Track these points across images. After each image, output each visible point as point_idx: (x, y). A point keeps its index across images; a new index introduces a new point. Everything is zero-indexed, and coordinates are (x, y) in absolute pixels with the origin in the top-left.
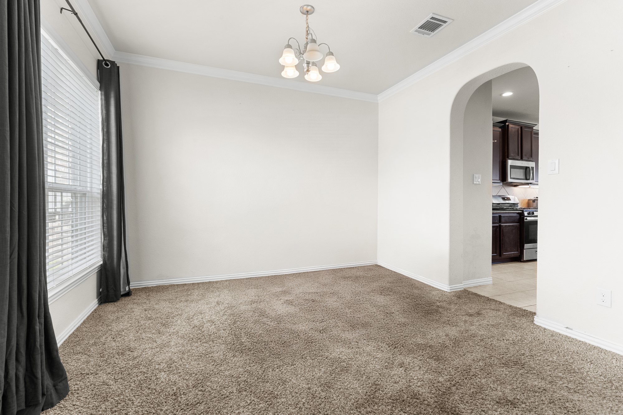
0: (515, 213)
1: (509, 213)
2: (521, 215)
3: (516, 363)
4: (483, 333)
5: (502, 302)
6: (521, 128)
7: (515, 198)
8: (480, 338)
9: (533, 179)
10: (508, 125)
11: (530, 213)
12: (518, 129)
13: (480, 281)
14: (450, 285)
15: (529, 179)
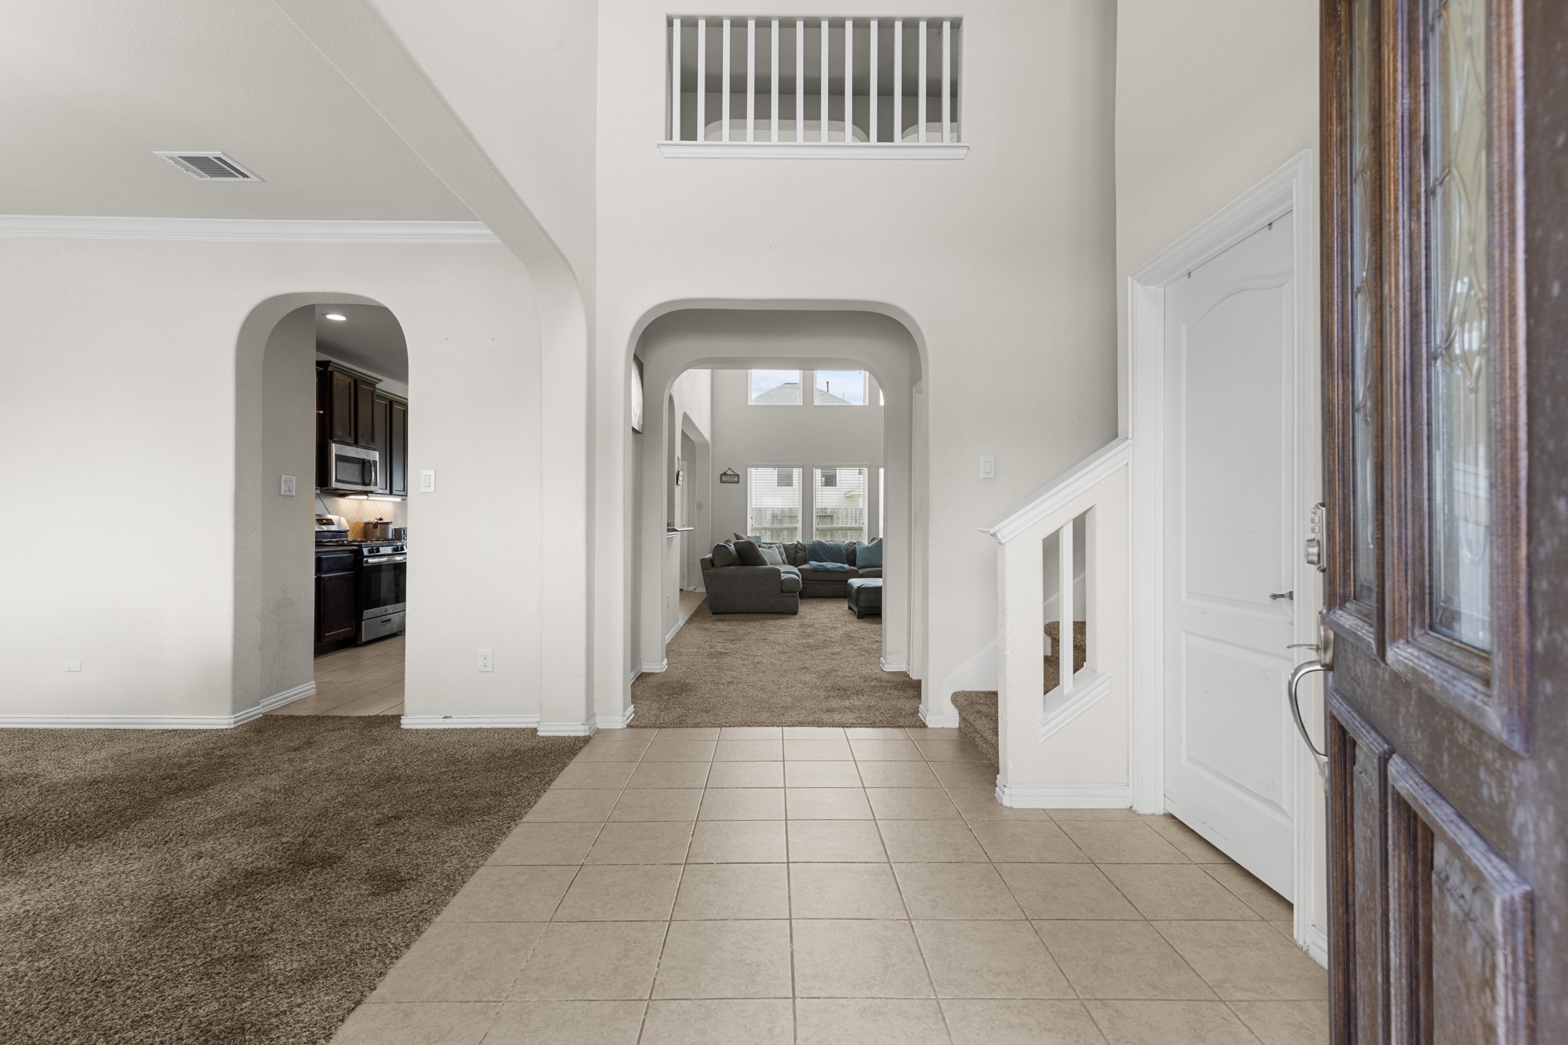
0: (347, 550)
1: (336, 551)
2: (358, 554)
3: (388, 780)
4: (328, 765)
5: (344, 715)
6: (356, 382)
7: (340, 519)
8: (326, 772)
9: (376, 484)
10: (331, 373)
11: (373, 549)
12: (350, 383)
13: (293, 693)
14: (234, 713)
15: (369, 484)
